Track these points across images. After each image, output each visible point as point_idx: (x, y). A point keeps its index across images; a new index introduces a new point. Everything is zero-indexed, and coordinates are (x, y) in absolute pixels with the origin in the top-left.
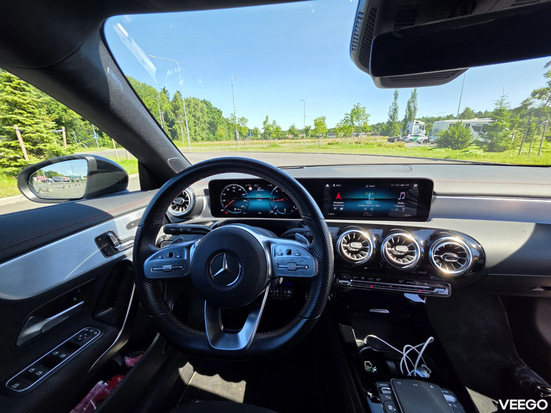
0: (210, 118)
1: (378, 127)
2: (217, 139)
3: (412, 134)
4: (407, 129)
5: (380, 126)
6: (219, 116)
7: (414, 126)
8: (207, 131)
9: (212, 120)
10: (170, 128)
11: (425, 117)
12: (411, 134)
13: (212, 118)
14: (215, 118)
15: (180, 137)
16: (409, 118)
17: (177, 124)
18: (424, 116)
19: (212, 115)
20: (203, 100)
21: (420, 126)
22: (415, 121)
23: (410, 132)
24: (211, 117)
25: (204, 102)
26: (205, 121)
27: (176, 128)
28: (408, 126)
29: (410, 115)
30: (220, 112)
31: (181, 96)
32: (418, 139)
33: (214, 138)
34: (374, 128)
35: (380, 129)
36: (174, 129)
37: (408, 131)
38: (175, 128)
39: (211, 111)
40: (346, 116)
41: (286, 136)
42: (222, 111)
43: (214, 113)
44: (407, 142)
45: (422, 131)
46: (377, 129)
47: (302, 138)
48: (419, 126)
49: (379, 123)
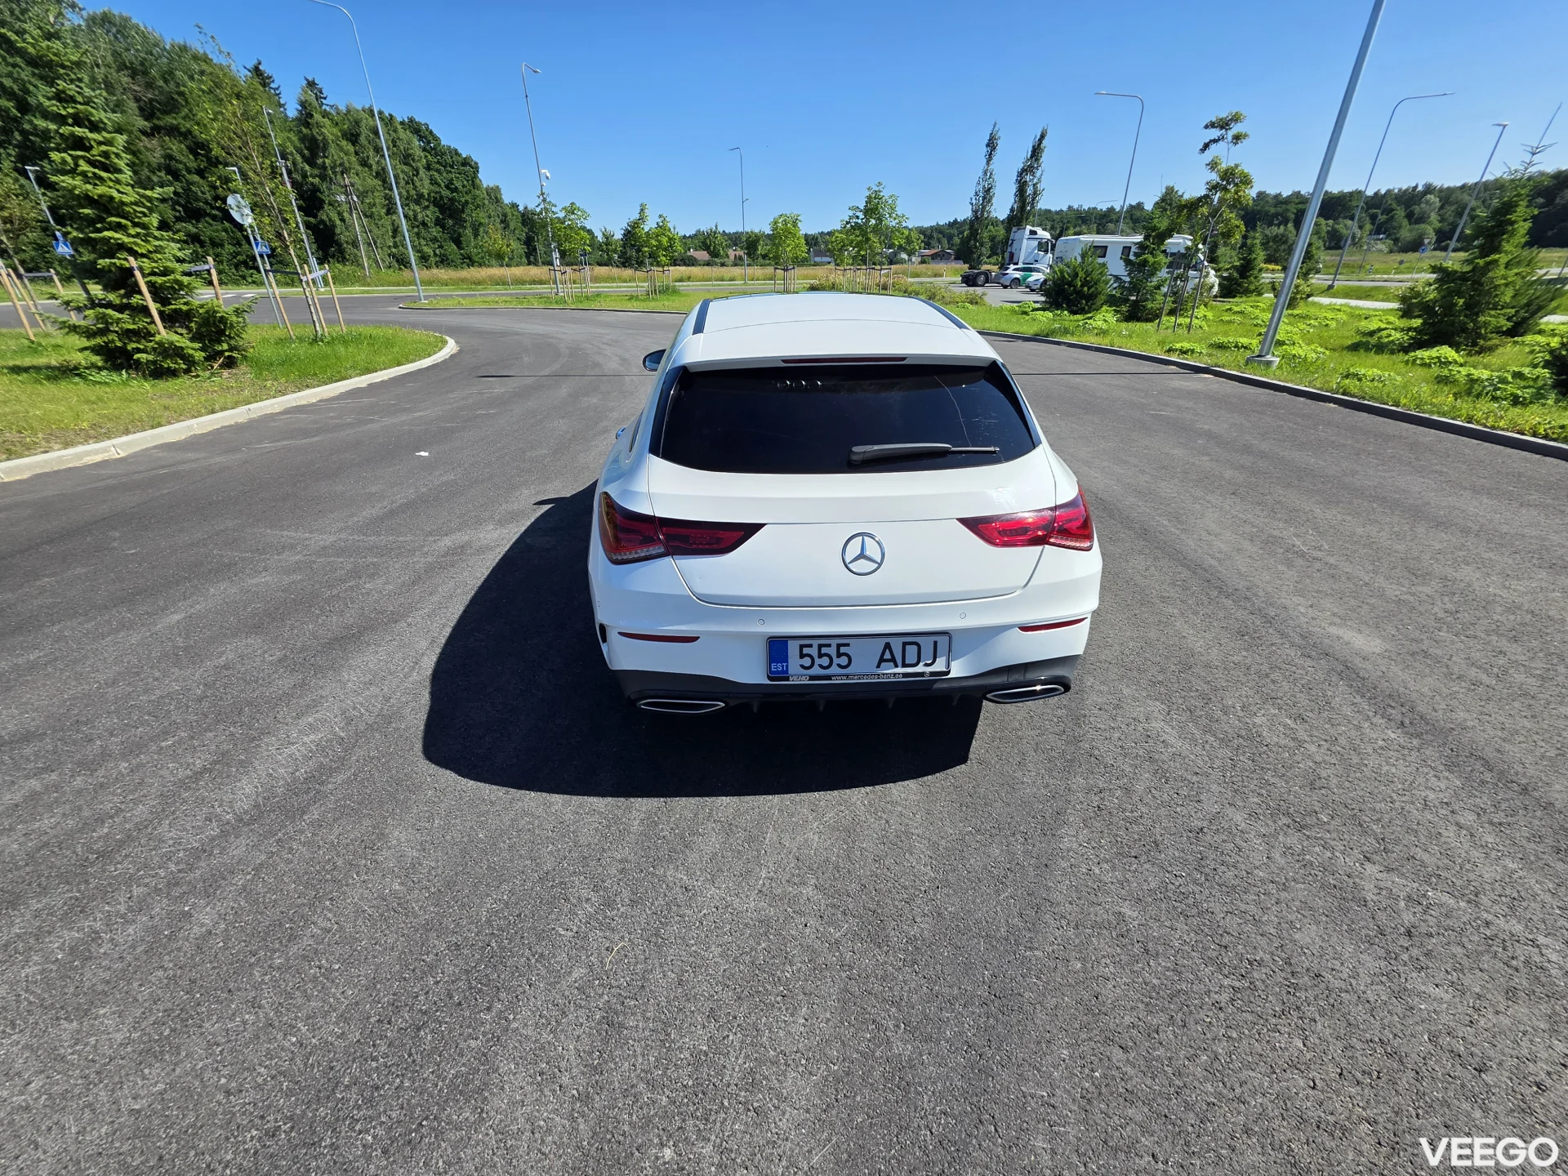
0: (439, 185)
1: (952, 231)
2: (470, 259)
3: (1020, 265)
4: (1009, 250)
5: (957, 228)
6: (468, 181)
7: (1025, 241)
8: (435, 231)
9: (446, 193)
10: (312, 220)
11: (1075, 207)
12: (1017, 264)
13: (447, 187)
14: (456, 188)
15: (349, 249)
16: (1017, 219)
17: (330, 204)
18: (1071, 205)
19: (445, 174)
20: (406, 120)
21: (1040, 243)
22: (1029, 228)
23: (1015, 260)
24: (443, 184)
25: (414, 127)
26: (421, 196)
27: (330, 220)
28: (1013, 240)
29: (1022, 208)
30: (470, 166)
31: (325, 98)
32: (1030, 279)
33: (461, 254)
34: (941, 236)
35: (957, 240)
36: (322, 221)
37: (1012, 255)
38: (324, 217)
39: (438, 163)
40: (851, 213)
41: (688, 254)
42: (476, 163)
43: (449, 169)
44: (1005, 287)
45: (1044, 256)
46: (950, 238)
47: (738, 262)
48: (1036, 243)
49: (956, 221)
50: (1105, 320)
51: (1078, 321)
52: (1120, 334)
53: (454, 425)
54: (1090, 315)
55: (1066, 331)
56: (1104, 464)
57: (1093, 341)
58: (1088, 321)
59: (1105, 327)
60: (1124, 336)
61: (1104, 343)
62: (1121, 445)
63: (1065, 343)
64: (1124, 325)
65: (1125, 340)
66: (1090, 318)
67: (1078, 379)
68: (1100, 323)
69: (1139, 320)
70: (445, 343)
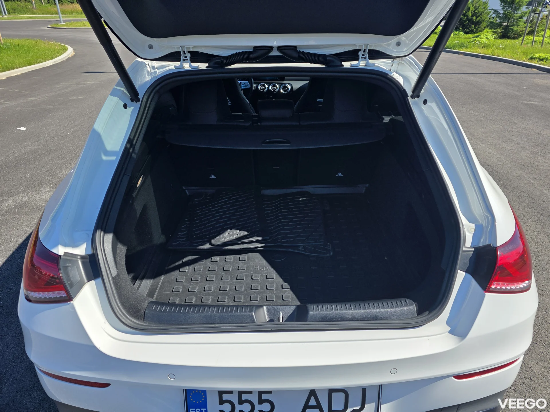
50: (487, 38)
51: (469, 38)
52: (498, 48)
53: (52, 107)
54: (477, 34)
55: (462, 46)
56: (496, 142)
57: (480, 51)
58: (477, 39)
59: (487, 42)
60: (500, 49)
61: (488, 53)
62: (506, 127)
63: (462, 53)
64: (500, 41)
65: (501, 51)
66: (477, 37)
67: (472, 78)
68: (484, 40)
69: (508, 38)
70: (66, 50)
